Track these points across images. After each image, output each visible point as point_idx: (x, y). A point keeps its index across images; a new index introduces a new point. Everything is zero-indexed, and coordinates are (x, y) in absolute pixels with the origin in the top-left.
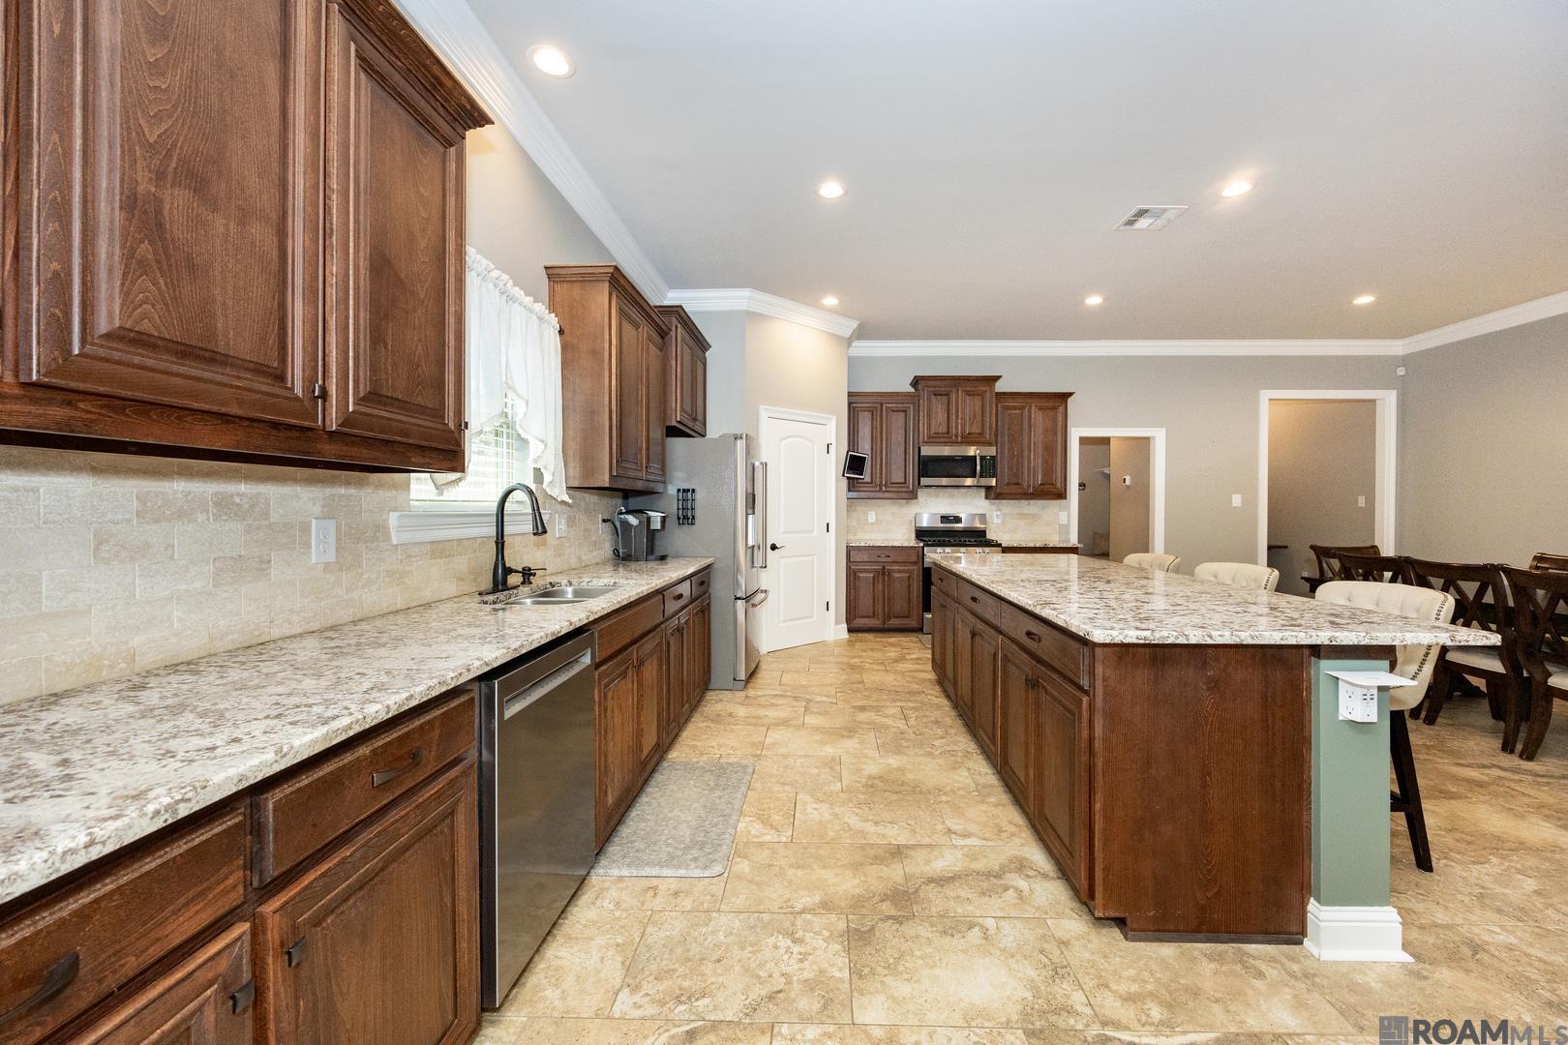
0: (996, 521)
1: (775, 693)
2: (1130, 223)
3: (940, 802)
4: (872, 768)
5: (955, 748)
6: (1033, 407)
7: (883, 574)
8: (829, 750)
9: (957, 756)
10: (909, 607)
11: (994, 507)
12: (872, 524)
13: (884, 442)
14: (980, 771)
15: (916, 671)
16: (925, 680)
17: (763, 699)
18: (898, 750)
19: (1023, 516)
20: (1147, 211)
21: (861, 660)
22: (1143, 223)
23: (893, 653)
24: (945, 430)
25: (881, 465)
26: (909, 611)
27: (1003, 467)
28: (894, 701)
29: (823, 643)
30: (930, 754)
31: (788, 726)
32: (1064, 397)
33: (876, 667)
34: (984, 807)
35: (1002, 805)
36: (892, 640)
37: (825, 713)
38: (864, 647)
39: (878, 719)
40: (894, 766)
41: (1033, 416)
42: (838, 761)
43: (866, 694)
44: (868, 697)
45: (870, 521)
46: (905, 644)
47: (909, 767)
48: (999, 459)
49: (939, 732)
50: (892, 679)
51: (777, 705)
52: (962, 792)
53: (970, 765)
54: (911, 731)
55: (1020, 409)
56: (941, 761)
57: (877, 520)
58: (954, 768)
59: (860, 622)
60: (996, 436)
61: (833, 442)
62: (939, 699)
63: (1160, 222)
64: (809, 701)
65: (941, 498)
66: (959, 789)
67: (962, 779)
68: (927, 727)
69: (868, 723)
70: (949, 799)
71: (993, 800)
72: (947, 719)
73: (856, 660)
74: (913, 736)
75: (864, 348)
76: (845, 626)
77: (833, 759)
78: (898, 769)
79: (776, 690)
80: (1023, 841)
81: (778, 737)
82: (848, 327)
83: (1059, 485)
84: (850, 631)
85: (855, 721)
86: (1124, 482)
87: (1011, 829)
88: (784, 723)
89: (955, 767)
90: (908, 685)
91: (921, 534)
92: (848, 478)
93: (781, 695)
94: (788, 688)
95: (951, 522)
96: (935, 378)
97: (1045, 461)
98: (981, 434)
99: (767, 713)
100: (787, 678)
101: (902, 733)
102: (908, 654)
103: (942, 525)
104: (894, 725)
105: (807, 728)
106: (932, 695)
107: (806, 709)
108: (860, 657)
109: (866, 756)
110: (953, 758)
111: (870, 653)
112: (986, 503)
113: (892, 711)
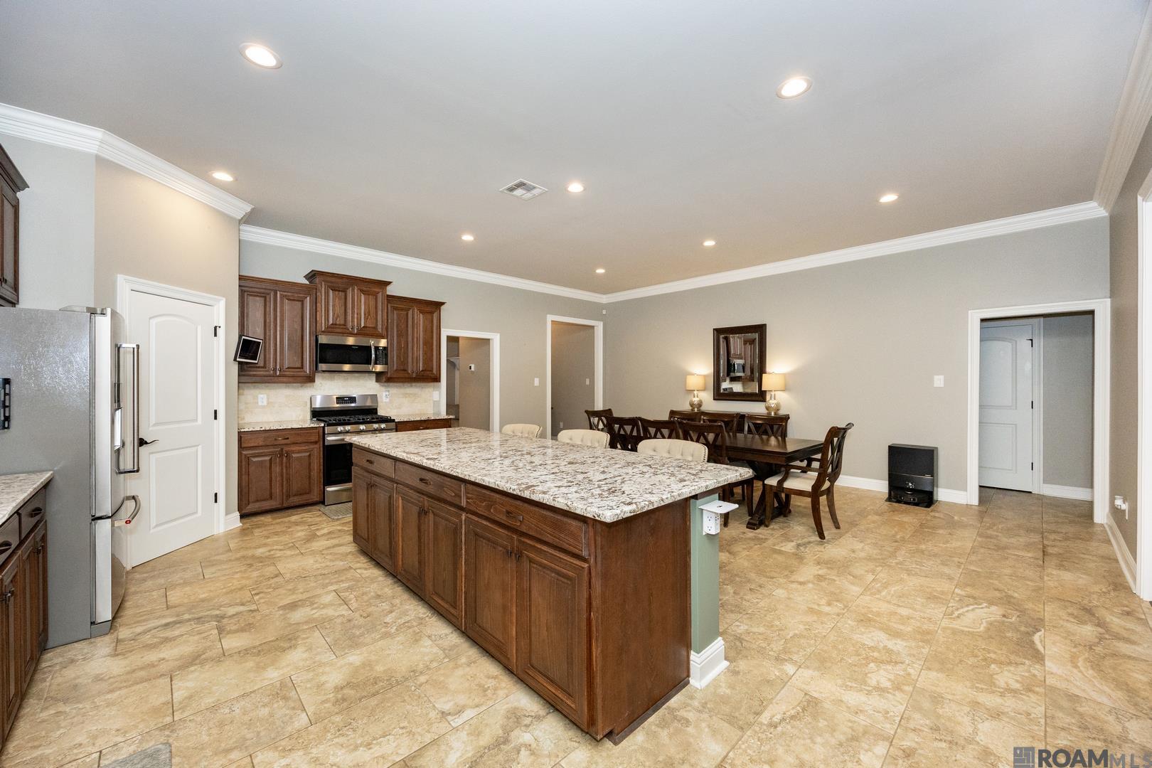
0: (385, 400)
1: (164, 621)
2: (511, 189)
3: (420, 685)
4: (334, 677)
5: (407, 618)
6: (416, 310)
7: (282, 455)
8: (273, 675)
9: (413, 626)
10: (310, 483)
11: (383, 389)
12: (263, 407)
13: (278, 328)
14: (440, 635)
15: (334, 547)
16: (347, 554)
17: (148, 636)
18: (354, 642)
19: (405, 395)
20: (524, 184)
21: (269, 548)
22: (519, 192)
23: (300, 533)
24: (342, 322)
25: (275, 350)
26: (310, 487)
27: (393, 356)
28: (324, 586)
29: (212, 539)
30: (387, 635)
31: (202, 664)
32: (438, 305)
33: (289, 553)
34: (460, 672)
35: (474, 662)
36: (294, 518)
37: (247, 628)
38: (265, 533)
39: (317, 614)
40: (358, 663)
41: (416, 318)
42: (291, 685)
43: (290, 587)
44: (293, 591)
45: (260, 404)
46: (310, 520)
47: (373, 658)
48: (389, 349)
49: (385, 606)
50: (312, 561)
51: (174, 639)
52: (435, 664)
53: (428, 631)
54: (357, 615)
55: (406, 310)
56: (400, 638)
57: (268, 403)
58: (417, 641)
59: (252, 507)
60: (387, 332)
61: (222, 323)
62: (371, 571)
63: (529, 195)
64: (220, 618)
65: (336, 381)
66: (431, 662)
67: (427, 650)
68: (370, 605)
69: (306, 622)
70: (427, 677)
71: (463, 660)
72: (386, 590)
73: (261, 550)
74: (362, 621)
75: (255, 234)
76: (237, 514)
77: (283, 684)
78: (364, 665)
79: (164, 617)
80: (506, 691)
81: (190, 684)
82: (240, 209)
83: (435, 371)
84: (242, 517)
85: (290, 625)
86: (470, 368)
87: (491, 683)
88: (195, 660)
89: (416, 639)
90: (332, 564)
91: (317, 414)
92: (239, 363)
93: (175, 623)
94: (182, 609)
95: (346, 402)
96: (333, 275)
97: (425, 353)
98: (375, 328)
99: (162, 655)
100: (175, 596)
101: (350, 621)
102: (318, 529)
103: (338, 405)
104: (336, 614)
105: (230, 655)
106: (360, 568)
107: (221, 630)
108: (265, 545)
109: (321, 664)
110: (411, 630)
111: (276, 538)
112: (376, 385)
113: (328, 599)
